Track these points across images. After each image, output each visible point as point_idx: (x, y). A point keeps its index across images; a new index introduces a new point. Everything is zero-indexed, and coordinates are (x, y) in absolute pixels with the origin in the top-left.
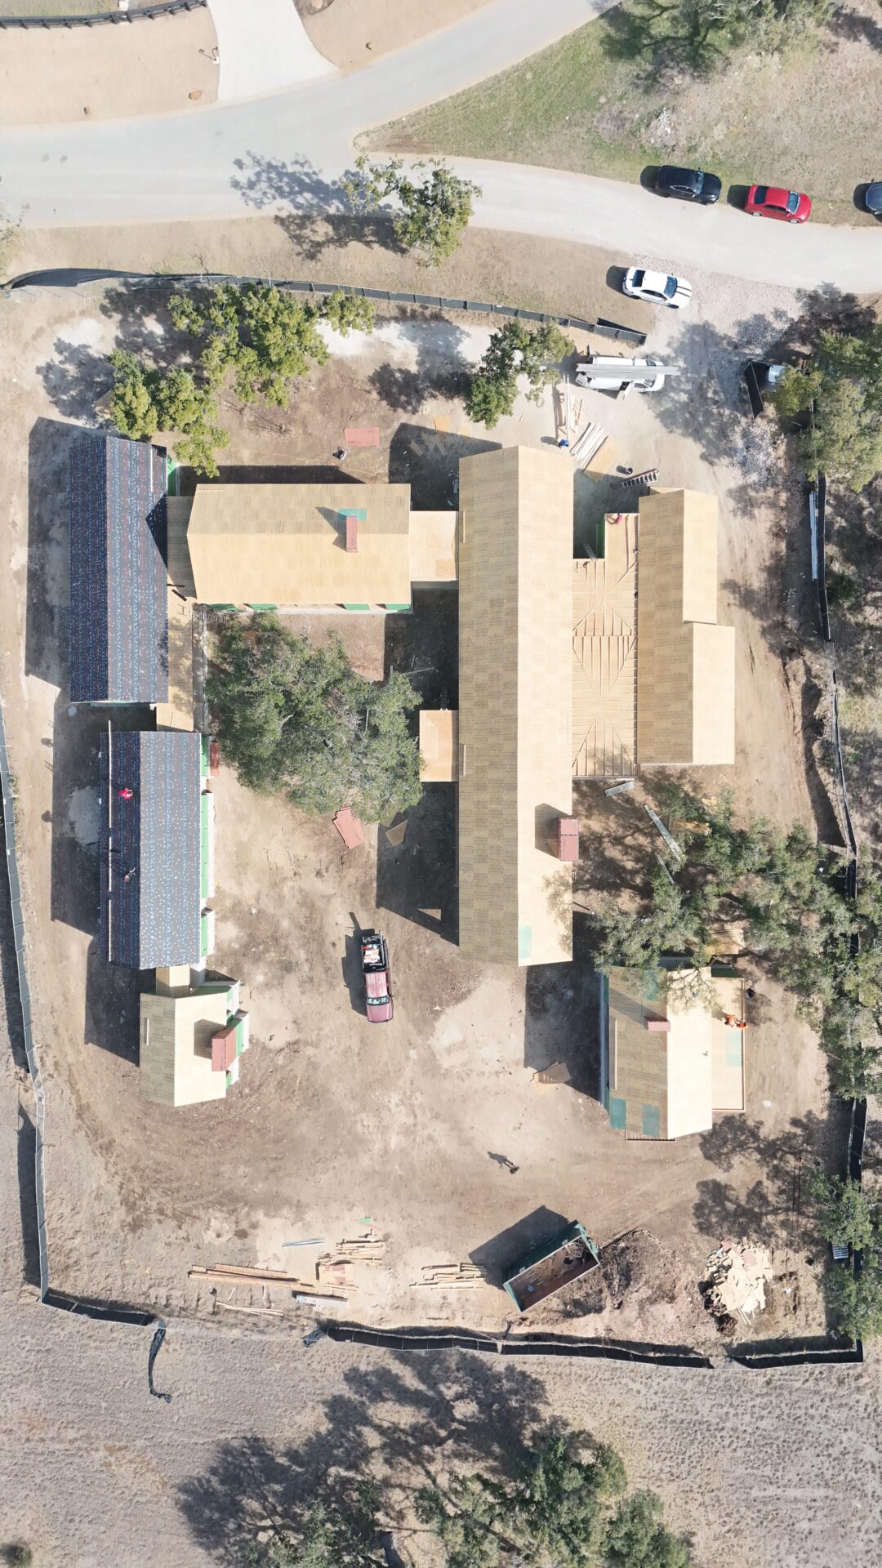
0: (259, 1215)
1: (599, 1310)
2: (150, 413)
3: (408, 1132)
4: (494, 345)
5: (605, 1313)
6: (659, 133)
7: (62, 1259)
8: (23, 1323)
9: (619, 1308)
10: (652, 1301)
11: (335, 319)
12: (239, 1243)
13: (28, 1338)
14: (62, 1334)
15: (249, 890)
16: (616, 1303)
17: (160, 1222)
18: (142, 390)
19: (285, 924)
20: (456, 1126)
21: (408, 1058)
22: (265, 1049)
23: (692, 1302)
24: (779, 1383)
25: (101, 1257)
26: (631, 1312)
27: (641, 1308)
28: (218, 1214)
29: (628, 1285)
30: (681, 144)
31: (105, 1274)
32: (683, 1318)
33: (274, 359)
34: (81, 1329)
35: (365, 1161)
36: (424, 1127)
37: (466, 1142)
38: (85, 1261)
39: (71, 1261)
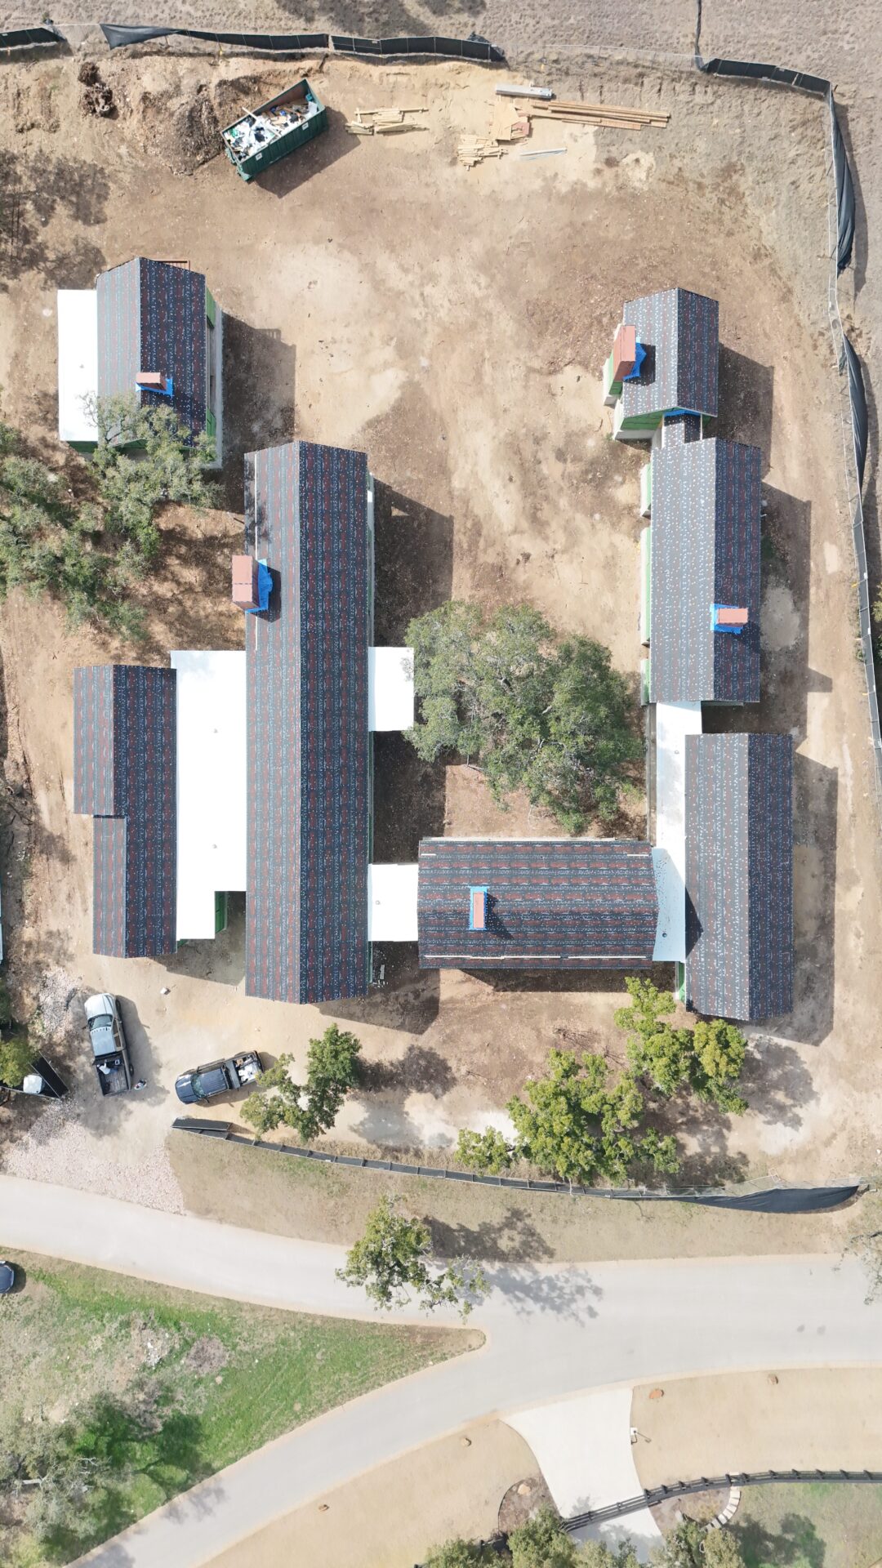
0: (592, 184)
1: (222, 83)
2: (701, 1045)
3: (432, 278)
4: (330, 1116)
5: (215, 81)
6: (160, 1343)
7: (809, 133)
8: (852, 63)
9: (201, 87)
10: (166, 95)
11: (498, 1143)
12: (615, 152)
13: (847, 47)
14: (809, 52)
15: (602, 538)
16: (203, 92)
17: (702, 176)
18: (709, 1069)
19: (563, 502)
20: (378, 285)
21: (430, 357)
22: (585, 364)
23: (125, 97)
24: (36, 16)
25: (766, 135)
26: (188, 84)
27: (178, 87)
28: (637, 184)
29: (192, 111)
30: (137, 1331)
31: (762, 117)
32: (134, 78)
33: (562, 1099)
34: (788, 58)
35: (477, 246)
36: (412, 284)
37: (368, 268)
38: (783, 131)
39: (800, 130)
